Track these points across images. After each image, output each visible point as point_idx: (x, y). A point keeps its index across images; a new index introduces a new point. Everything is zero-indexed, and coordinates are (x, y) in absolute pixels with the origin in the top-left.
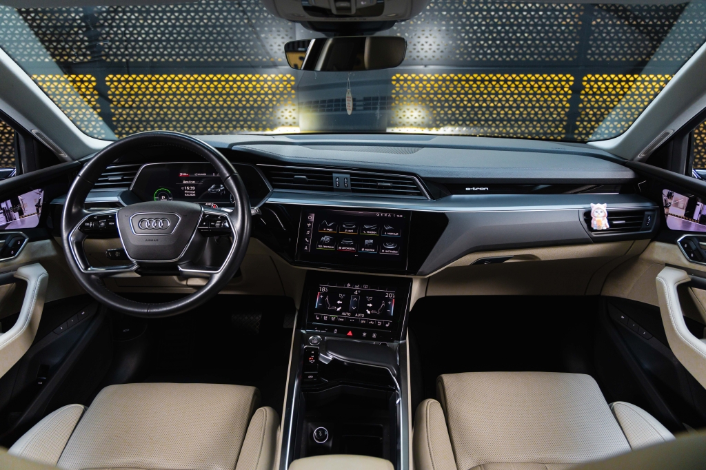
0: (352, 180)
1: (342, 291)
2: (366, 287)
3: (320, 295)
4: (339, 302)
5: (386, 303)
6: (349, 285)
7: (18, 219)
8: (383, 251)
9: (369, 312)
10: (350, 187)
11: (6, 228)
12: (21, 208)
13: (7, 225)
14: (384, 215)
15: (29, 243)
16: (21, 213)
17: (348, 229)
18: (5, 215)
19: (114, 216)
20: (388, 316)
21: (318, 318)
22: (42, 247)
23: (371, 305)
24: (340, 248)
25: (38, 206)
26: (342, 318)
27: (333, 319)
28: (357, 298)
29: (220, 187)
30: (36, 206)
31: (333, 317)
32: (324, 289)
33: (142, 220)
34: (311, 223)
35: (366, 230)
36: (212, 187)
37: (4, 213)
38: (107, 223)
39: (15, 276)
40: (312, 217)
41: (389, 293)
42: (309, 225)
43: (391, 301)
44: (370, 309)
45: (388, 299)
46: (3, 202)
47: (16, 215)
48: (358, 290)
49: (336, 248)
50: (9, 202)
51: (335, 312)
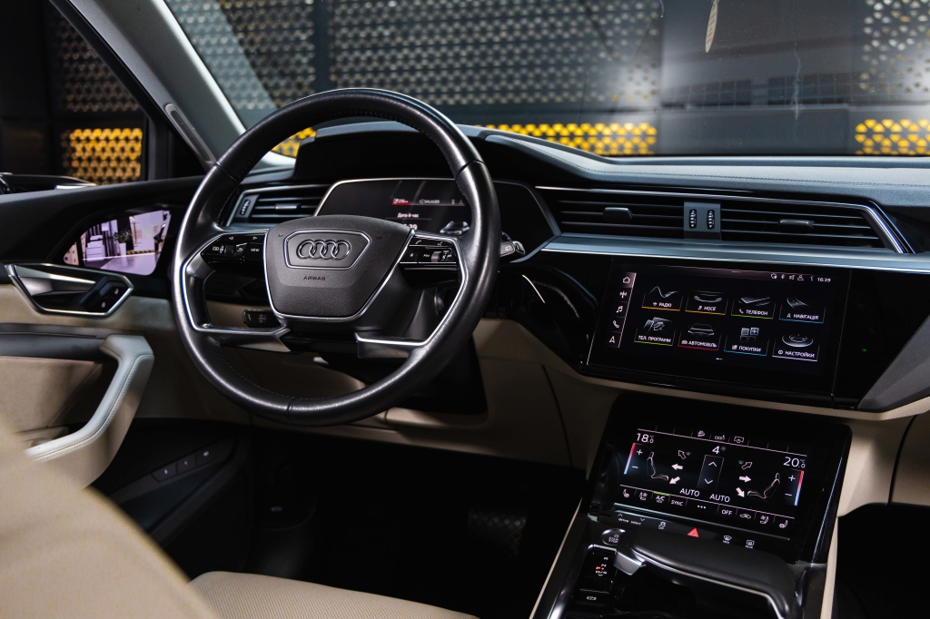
0: (723, 215)
1: (686, 445)
2: (739, 441)
3: (637, 448)
4: (676, 467)
5: (784, 478)
6: (701, 434)
7: (124, 256)
8: (780, 352)
9: (741, 494)
10: (718, 229)
11: (103, 268)
12: (131, 237)
13: (106, 261)
14: (787, 277)
15: (132, 298)
16: (130, 247)
17: (704, 305)
18: (105, 243)
19: (261, 238)
20: (786, 507)
21: (627, 495)
22: (153, 309)
23: (747, 479)
24: (684, 342)
25: (158, 238)
26: (679, 500)
27: (660, 499)
28: (718, 462)
29: (462, 226)
30: (155, 238)
31: (661, 497)
32: (645, 438)
33: (304, 244)
34: (628, 290)
35: (746, 307)
36: (448, 226)
37: (104, 240)
38: (247, 249)
39: (103, 349)
40: (631, 280)
41: (792, 457)
42: (623, 294)
43: (797, 475)
44: (744, 486)
45: (790, 470)
46: (105, 221)
47: (123, 246)
48: (721, 445)
49: (676, 342)
50: (114, 223)
51: (665, 487)
